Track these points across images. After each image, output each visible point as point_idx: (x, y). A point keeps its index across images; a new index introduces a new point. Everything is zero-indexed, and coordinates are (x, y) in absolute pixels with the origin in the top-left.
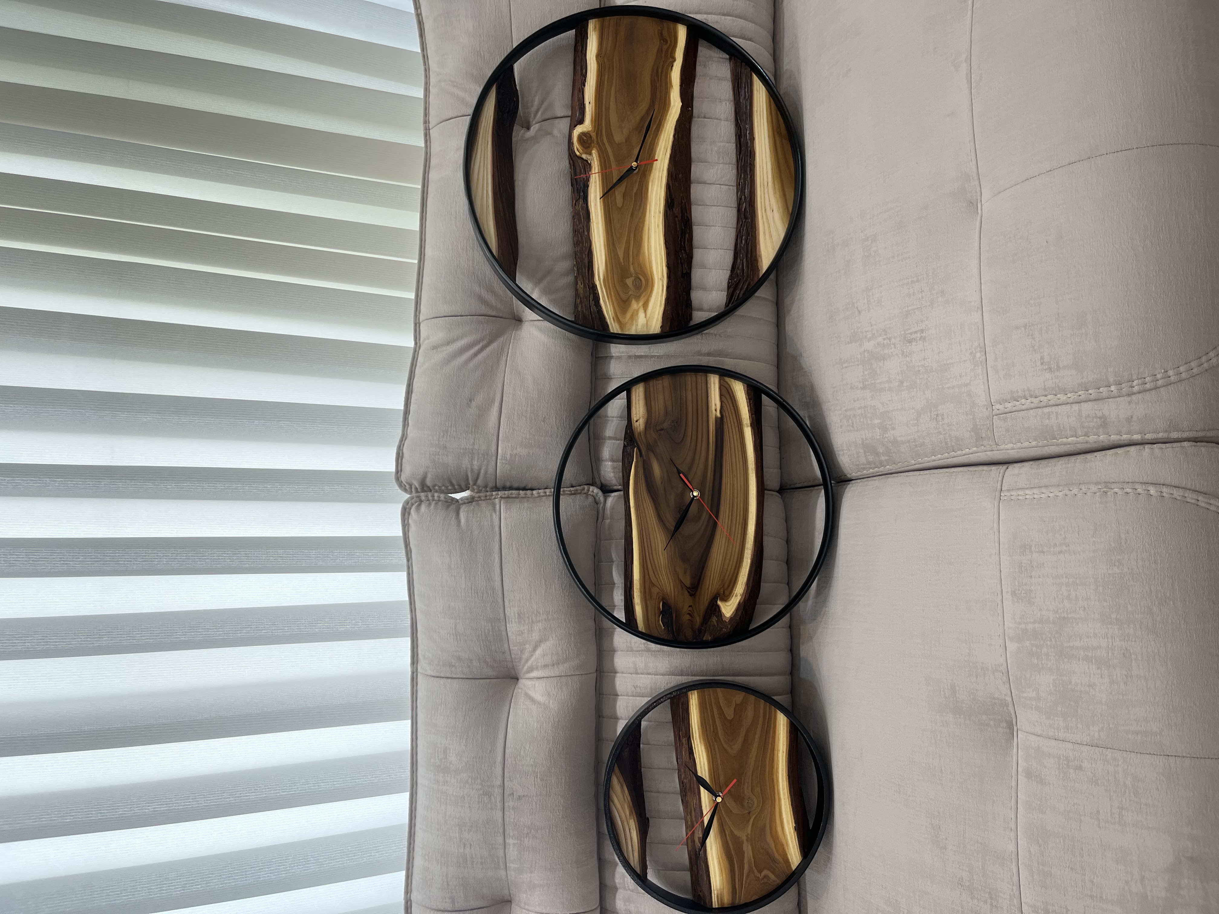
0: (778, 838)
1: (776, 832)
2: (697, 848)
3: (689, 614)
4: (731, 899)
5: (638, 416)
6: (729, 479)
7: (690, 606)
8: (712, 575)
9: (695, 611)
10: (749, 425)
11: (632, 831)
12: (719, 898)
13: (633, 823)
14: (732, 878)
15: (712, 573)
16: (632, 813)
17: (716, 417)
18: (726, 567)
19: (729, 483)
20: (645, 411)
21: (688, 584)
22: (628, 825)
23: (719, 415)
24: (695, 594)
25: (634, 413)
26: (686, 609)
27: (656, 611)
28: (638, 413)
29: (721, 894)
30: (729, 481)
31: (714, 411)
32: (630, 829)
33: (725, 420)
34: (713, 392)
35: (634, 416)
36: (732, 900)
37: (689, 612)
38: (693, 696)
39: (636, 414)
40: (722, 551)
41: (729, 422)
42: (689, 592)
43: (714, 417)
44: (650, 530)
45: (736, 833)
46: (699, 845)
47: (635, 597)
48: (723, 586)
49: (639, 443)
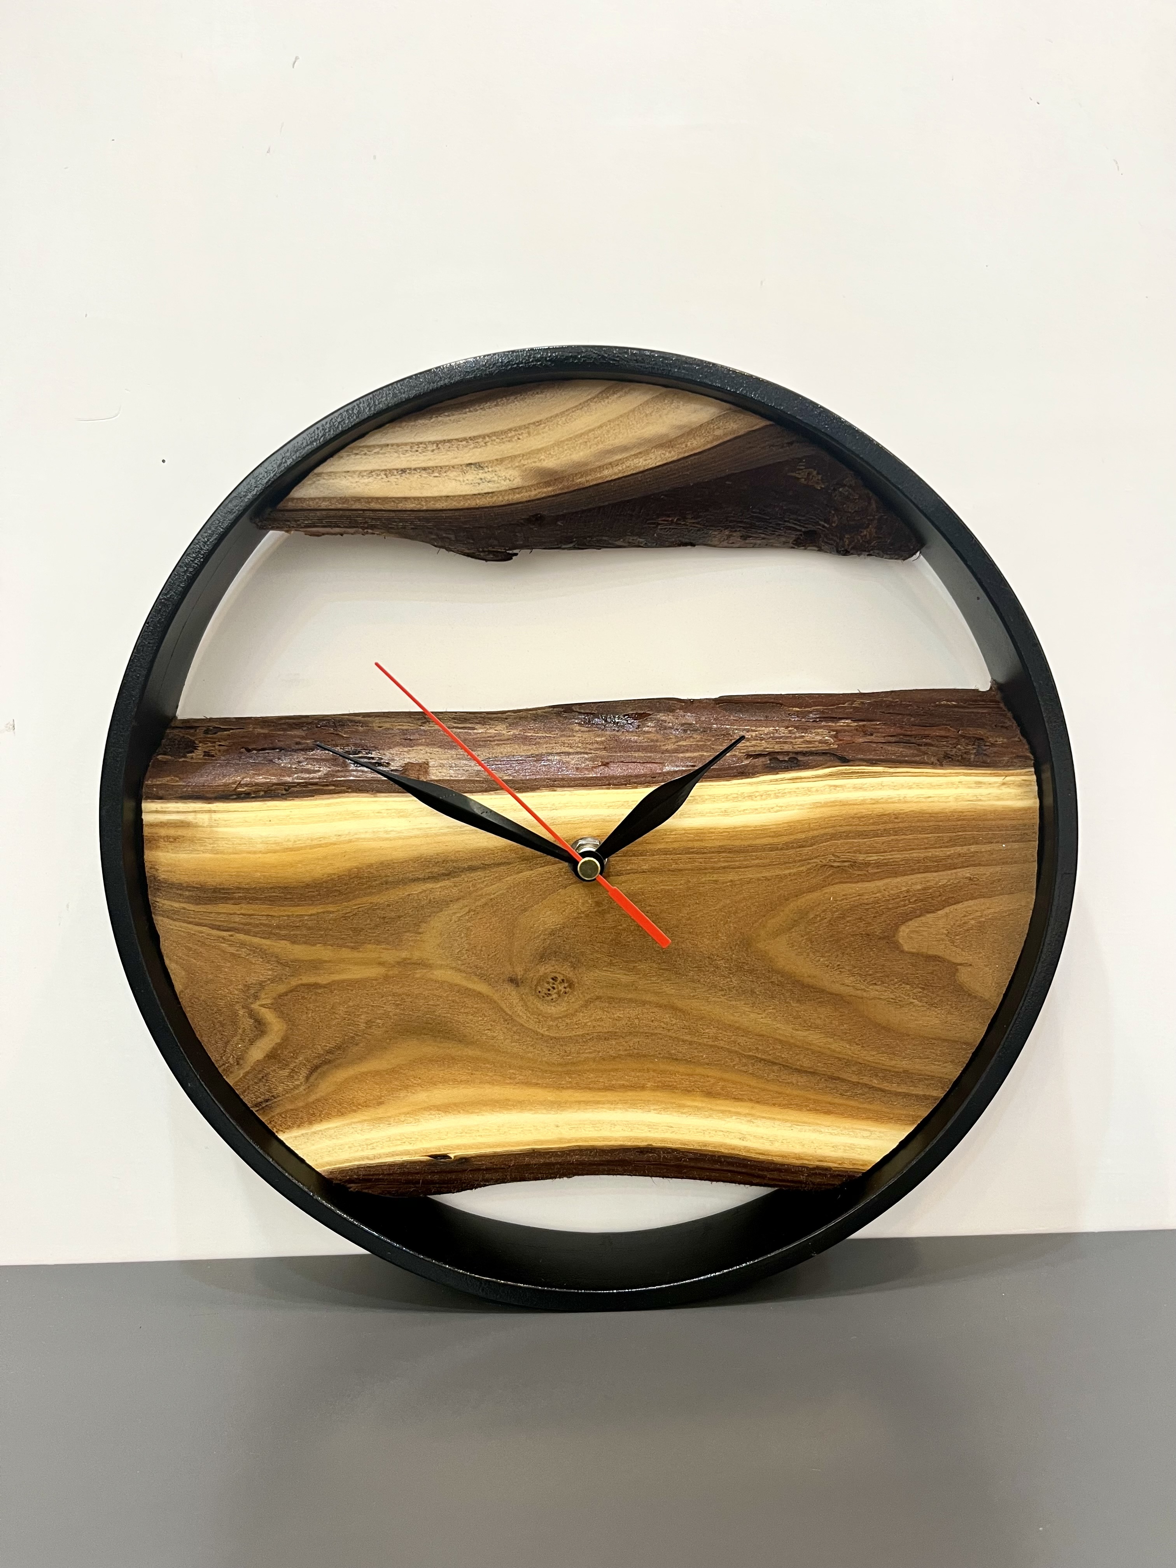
0: (406, 1087)
1: (433, 1083)
2: (386, 755)
4: (175, 878)
11: (472, 476)
12: (180, 832)
13: (504, 485)
14: (262, 890)
16: (547, 484)
22: (500, 461)
29: (192, 840)
32: (479, 466)
36: (172, 885)
38: (1013, 791)
45: (438, 922)
46: (394, 766)
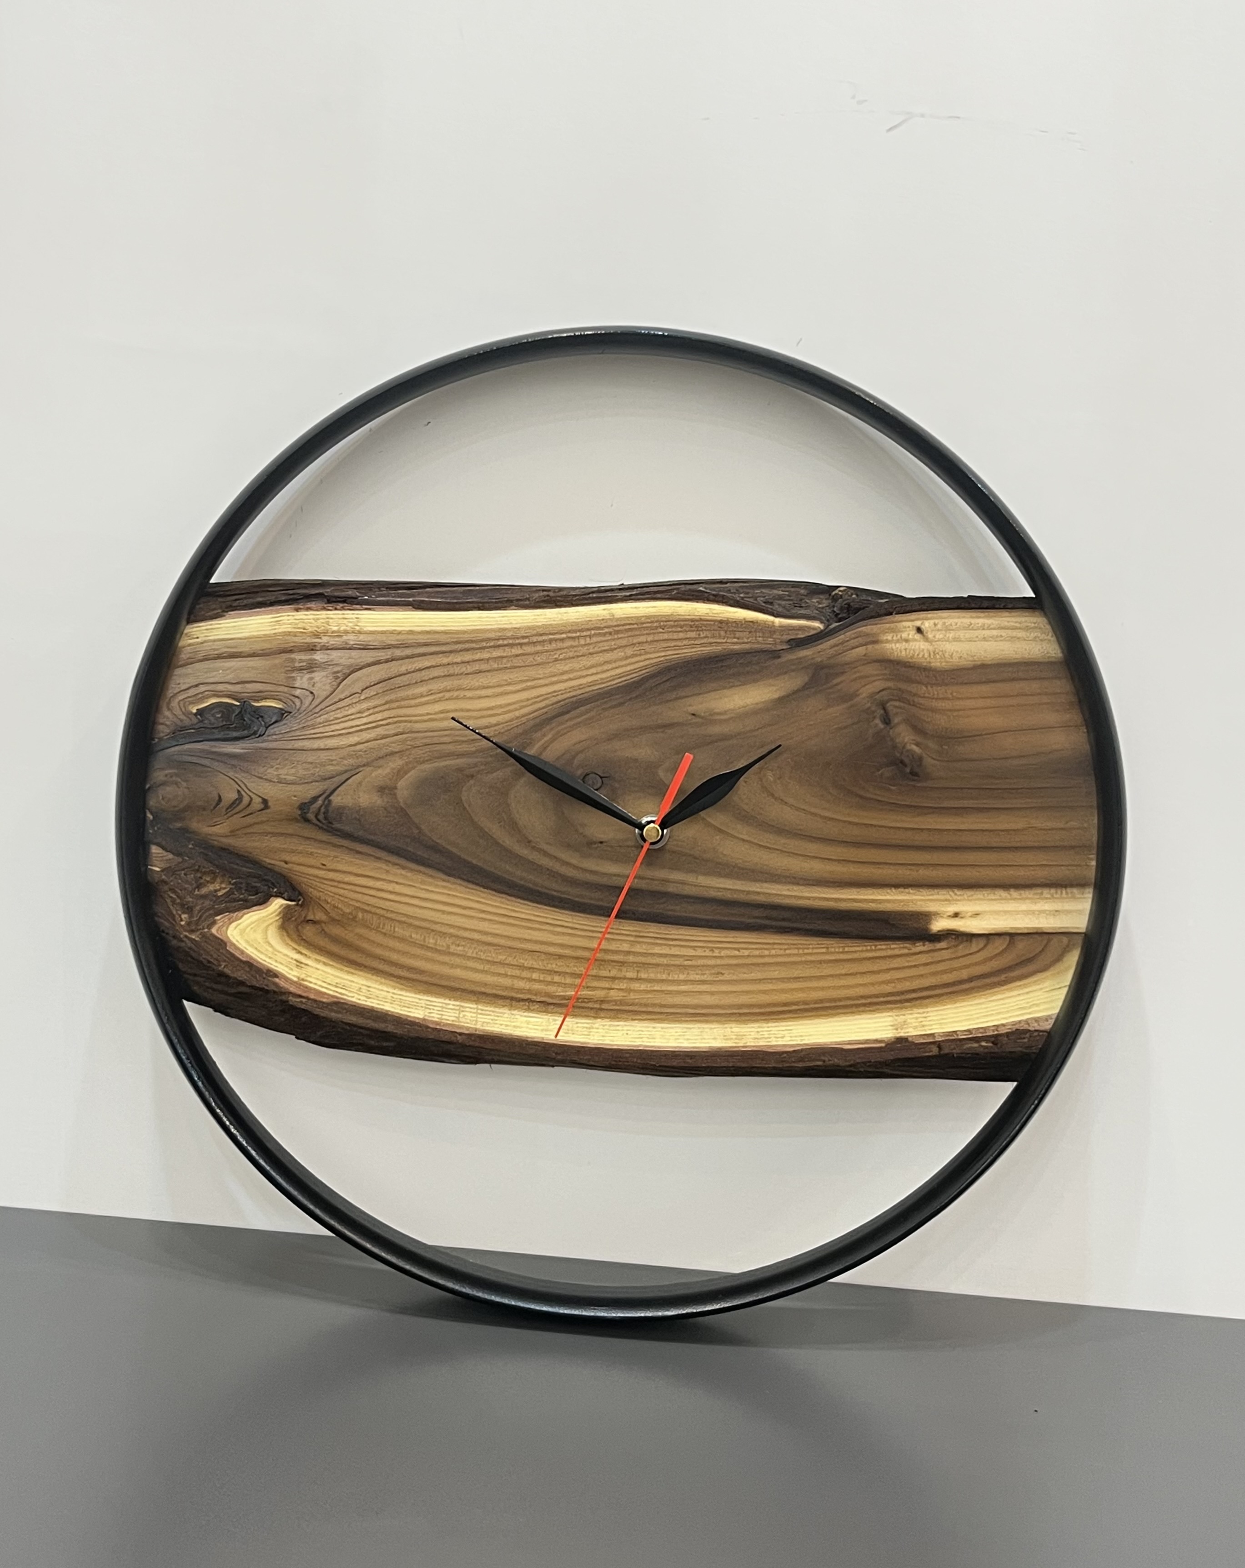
3: (240, 798)
5: (939, 636)
6: (708, 953)
7: (265, 802)
8: (371, 883)
9: (249, 820)
10: (902, 1034)
15: (378, 884)
17: (927, 917)
18: (400, 931)
19: (692, 952)
20: (956, 661)
21: (337, 800)
23: (938, 925)
24: (307, 820)
25: (948, 622)
26: (258, 788)
27: (251, 687)
28: (951, 635)
30: (700, 952)
31: (952, 909)
33: (920, 947)
34: (1024, 906)
35: (940, 623)
37: (246, 800)
39: (947, 629)
40: (452, 920)
41: (913, 961)
42: (315, 799)
43: (931, 907)
44: (532, 672)
47: (301, 615)
48: (333, 920)
49: (841, 637)
